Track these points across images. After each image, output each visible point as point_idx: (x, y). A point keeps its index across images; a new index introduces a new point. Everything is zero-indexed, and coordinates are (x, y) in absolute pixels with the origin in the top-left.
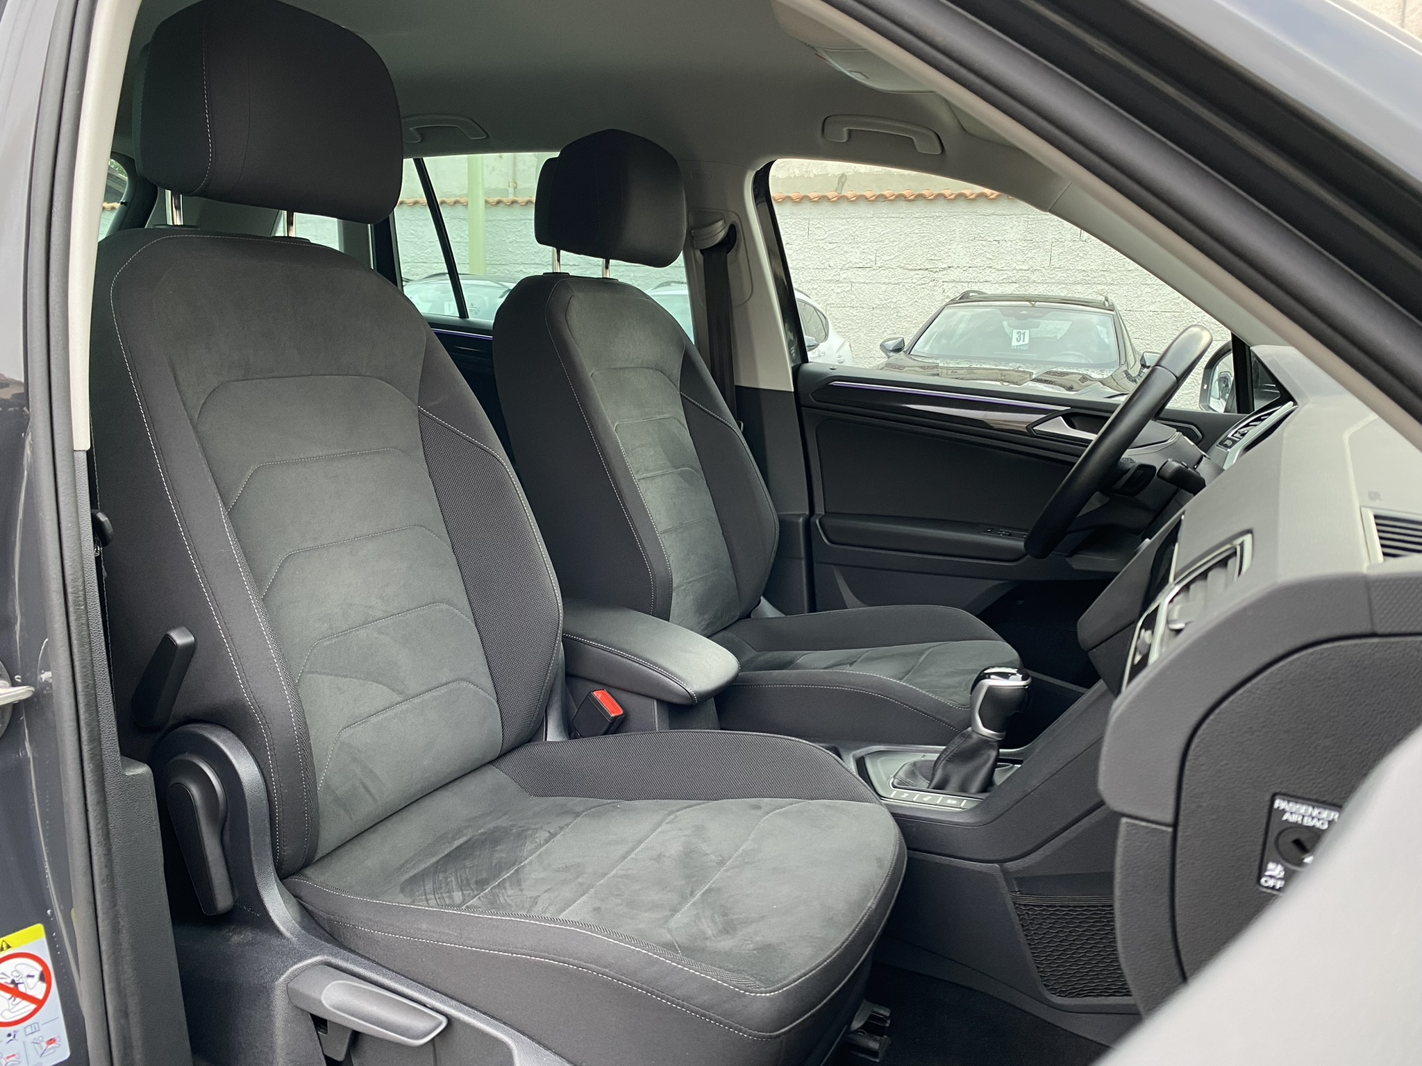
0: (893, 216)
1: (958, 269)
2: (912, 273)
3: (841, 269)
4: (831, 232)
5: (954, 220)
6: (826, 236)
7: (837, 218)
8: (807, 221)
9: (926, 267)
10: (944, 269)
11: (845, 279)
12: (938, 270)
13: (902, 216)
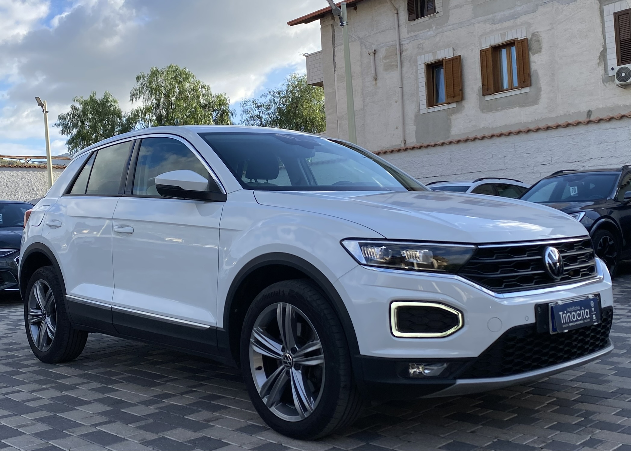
0: (557, 136)
1: (595, 159)
2: (571, 164)
3: (534, 166)
4: (527, 148)
5: (589, 134)
6: (524, 150)
7: (529, 141)
8: (514, 145)
9: (578, 160)
10: (588, 160)
11: (537, 171)
12: (585, 161)
13: (562, 135)
